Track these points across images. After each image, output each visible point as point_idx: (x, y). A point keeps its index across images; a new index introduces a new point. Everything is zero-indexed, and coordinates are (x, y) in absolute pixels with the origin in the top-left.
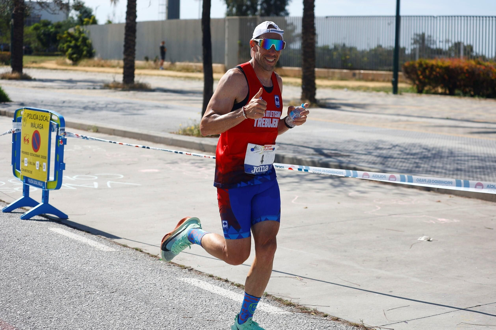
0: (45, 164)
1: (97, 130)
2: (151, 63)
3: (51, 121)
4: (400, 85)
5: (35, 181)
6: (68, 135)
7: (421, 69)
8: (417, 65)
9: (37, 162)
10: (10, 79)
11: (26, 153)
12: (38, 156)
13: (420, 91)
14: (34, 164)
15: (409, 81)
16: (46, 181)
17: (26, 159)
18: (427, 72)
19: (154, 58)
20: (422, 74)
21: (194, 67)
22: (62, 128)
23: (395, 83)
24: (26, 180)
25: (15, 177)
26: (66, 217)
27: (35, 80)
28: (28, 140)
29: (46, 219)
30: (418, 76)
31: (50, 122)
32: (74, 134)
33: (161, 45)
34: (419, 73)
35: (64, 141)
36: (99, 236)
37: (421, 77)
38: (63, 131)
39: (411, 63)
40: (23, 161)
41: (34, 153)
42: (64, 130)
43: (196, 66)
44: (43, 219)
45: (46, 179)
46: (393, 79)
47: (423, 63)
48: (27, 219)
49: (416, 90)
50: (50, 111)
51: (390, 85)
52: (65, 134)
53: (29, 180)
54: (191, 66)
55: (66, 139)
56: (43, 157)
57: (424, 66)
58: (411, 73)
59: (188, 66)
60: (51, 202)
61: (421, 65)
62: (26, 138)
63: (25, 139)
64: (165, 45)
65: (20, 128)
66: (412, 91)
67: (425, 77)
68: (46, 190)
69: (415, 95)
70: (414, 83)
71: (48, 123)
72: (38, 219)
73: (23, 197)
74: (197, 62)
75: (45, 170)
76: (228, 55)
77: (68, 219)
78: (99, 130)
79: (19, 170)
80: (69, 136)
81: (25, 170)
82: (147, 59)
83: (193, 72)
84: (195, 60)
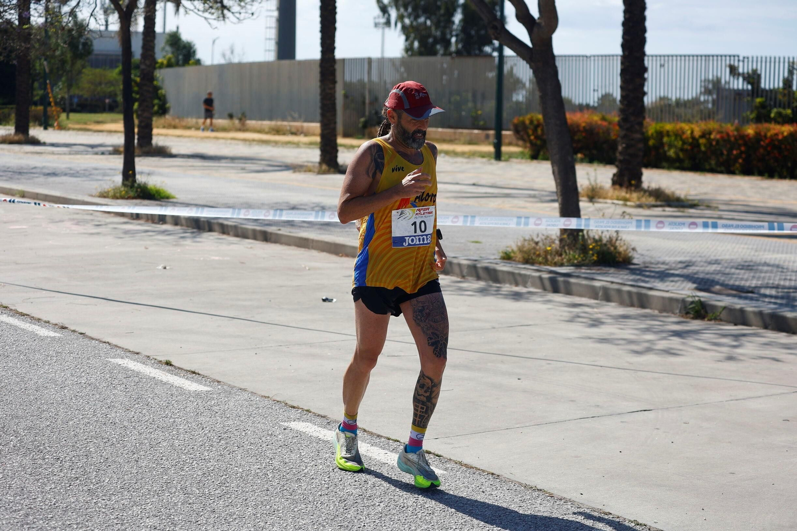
1: (23, 195)
2: (236, 122)
4: (504, 149)
7: (532, 127)
8: (527, 122)
10: (12, 142)
13: (534, 157)
15: (521, 143)
18: (539, 131)
19: (240, 116)
20: (533, 134)
21: (288, 128)
23: (498, 146)
27: (44, 144)
30: (529, 136)
34: (530, 132)
37: (532, 137)
39: (521, 119)
43: (290, 126)
46: (495, 141)
47: (534, 119)
49: (528, 156)
51: (491, 149)
54: (285, 126)
57: (535, 123)
58: (521, 131)
59: (281, 125)
61: (531, 122)
66: (522, 155)
67: (537, 138)
69: (529, 160)
70: (525, 147)
74: (291, 121)
78: (26, 195)
82: (231, 116)
83: (284, 134)
84: (289, 118)
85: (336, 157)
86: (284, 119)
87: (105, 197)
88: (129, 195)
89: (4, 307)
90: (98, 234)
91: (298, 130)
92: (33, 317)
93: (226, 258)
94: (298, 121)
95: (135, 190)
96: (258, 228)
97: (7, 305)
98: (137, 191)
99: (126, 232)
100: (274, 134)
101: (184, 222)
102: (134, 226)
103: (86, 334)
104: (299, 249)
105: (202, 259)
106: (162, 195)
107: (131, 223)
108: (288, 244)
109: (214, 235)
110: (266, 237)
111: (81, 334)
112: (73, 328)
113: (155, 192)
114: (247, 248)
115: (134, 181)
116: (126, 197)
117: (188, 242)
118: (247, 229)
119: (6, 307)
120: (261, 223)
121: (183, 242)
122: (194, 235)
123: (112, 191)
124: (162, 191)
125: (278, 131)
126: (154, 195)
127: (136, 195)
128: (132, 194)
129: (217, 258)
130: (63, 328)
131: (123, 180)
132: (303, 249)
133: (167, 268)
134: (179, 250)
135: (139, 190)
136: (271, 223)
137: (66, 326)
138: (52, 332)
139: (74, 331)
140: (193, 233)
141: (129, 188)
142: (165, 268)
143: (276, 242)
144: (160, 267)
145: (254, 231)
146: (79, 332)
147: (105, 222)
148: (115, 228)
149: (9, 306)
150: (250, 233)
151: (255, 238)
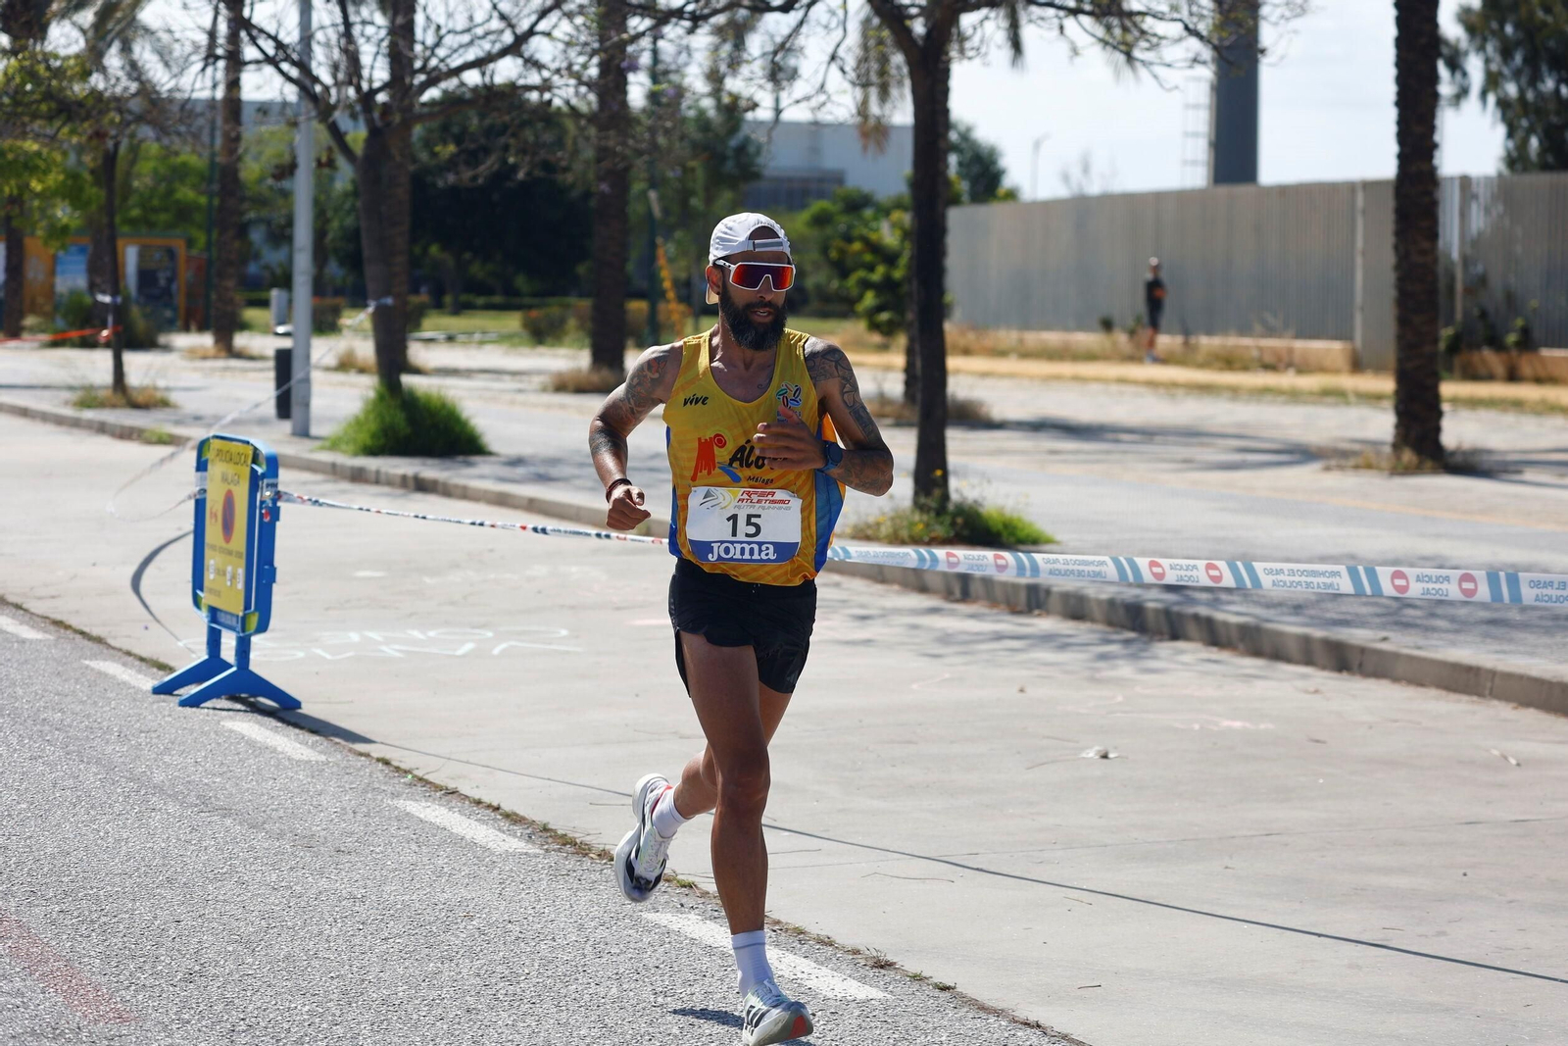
0: (241, 572)
2: (1121, 338)
3: (255, 467)
5: (229, 617)
6: (285, 497)
9: (229, 569)
11: (213, 547)
12: (230, 553)
14: (224, 574)
16: (241, 614)
17: (212, 562)
19: (1130, 323)
21: (1255, 353)
22: (271, 481)
24: (214, 613)
25: (195, 609)
26: (297, 704)
28: (216, 516)
29: (243, 708)
31: (252, 469)
32: (296, 495)
33: (1149, 276)
35: (275, 513)
36: (337, 740)
38: (274, 489)
40: (208, 570)
41: (224, 545)
42: (275, 485)
43: (1261, 349)
44: (239, 706)
45: (242, 608)
48: (191, 706)
50: (252, 441)
52: (278, 496)
53: (218, 613)
54: (1247, 348)
55: (279, 508)
56: (239, 555)
59: (1237, 347)
60: (254, 667)
62: (214, 510)
63: (211, 513)
64: (1164, 276)
65: (206, 487)
68: (241, 635)
71: (248, 470)
72: (226, 707)
73: (206, 657)
74: (1263, 336)
75: (240, 586)
76: (1362, 309)
77: (300, 708)
79: (202, 590)
80: (288, 500)
81: (211, 591)
82: (1107, 325)
83: (1245, 368)
84: (1258, 328)
85: (1438, 430)
86: (1244, 330)
87: (868, 538)
88: (933, 535)
89: (685, 886)
90: (867, 642)
91: (1280, 359)
92: (778, 922)
93: (1262, 726)
94: (1280, 336)
95: (948, 520)
96: (1318, 633)
97: (691, 879)
98: (953, 524)
99: (946, 639)
100: (1221, 369)
101: (1097, 613)
102: (959, 621)
103: (959, 990)
104: (1453, 696)
105: (1197, 727)
106: (1022, 534)
107: (952, 613)
108: (1419, 682)
109: (1191, 652)
110: (1342, 659)
111: (944, 988)
112: (912, 967)
113: (1000, 527)
114: (1306, 692)
115: (946, 497)
116: (926, 539)
117: (1125, 670)
118: (1280, 634)
119: (690, 886)
120: (1312, 617)
121: (1107, 671)
122: (1133, 649)
123: (889, 523)
124: (1020, 525)
125: (1229, 362)
126: (998, 535)
127: (952, 534)
128: (940, 531)
129: (1237, 724)
130: (882, 965)
131: (916, 494)
132: (1465, 698)
133: (1111, 755)
134: (1120, 699)
135: (959, 520)
136: (1349, 617)
137: (890, 958)
138: (855, 983)
139: (917, 978)
140: (1127, 642)
141: (933, 514)
142: (1105, 756)
143: (1377, 674)
144: (1091, 754)
145: (1306, 640)
146: (935, 980)
147: (884, 609)
148: (915, 627)
149: (696, 880)
150: (1293, 648)
151: (1308, 661)
